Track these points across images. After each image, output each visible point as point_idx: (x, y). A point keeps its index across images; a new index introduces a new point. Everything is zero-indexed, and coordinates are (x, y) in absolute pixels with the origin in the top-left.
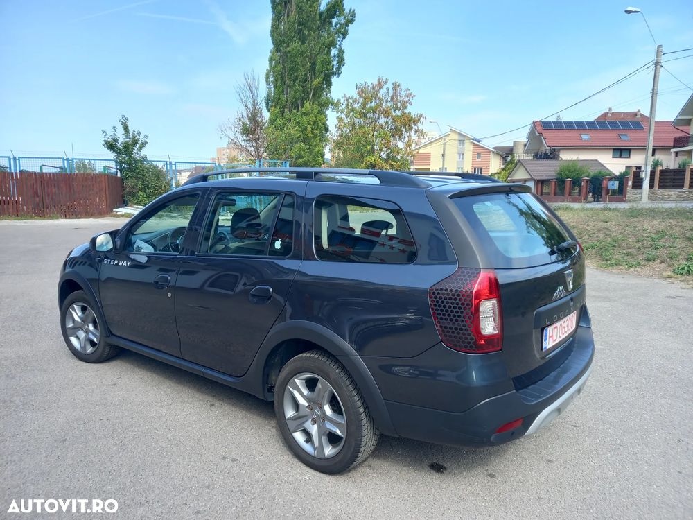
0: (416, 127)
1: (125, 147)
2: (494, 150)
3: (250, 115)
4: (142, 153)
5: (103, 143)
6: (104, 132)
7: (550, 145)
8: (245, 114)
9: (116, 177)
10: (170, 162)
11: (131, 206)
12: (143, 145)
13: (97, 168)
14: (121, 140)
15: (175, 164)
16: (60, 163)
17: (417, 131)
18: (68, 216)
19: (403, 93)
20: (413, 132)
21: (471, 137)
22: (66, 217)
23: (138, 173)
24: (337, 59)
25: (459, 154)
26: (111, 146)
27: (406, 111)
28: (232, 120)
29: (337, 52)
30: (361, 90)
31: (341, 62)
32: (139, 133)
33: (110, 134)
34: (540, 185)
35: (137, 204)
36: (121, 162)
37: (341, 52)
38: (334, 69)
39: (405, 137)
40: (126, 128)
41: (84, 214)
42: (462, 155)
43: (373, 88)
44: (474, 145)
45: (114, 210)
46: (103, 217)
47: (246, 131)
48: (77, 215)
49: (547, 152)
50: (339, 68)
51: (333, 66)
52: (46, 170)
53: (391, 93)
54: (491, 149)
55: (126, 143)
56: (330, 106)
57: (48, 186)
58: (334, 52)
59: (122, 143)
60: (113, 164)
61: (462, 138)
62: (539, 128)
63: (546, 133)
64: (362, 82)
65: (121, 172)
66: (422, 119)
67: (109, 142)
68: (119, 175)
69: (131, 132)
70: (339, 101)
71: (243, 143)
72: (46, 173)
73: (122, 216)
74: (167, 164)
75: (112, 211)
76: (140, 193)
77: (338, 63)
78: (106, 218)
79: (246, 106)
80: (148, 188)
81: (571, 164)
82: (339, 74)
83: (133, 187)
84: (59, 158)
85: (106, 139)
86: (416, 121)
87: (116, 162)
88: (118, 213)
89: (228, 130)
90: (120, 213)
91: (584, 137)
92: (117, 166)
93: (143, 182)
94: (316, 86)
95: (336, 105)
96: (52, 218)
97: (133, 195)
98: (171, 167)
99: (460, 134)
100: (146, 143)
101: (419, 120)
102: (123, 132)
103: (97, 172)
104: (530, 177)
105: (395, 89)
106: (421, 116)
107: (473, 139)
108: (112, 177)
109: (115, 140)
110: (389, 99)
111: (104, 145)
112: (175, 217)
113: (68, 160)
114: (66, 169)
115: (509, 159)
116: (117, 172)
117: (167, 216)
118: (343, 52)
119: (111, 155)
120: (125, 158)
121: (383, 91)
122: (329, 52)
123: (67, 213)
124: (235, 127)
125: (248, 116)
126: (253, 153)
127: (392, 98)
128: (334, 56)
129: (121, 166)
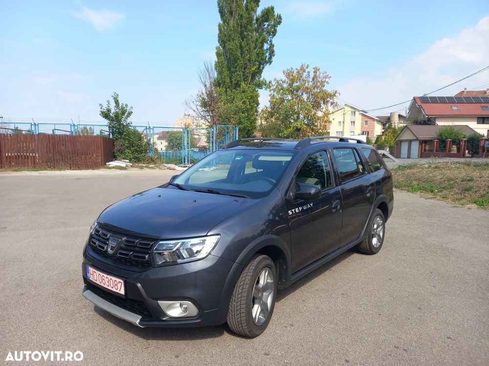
0: (332, 101)
1: (116, 116)
2: (377, 119)
3: (208, 93)
4: (129, 120)
5: (100, 113)
6: (100, 105)
7: (428, 114)
8: (204, 92)
9: (109, 139)
10: (149, 127)
11: (120, 160)
12: (130, 114)
13: (95, 132)
14: (113, 111)
15: (153, 129)
16: (68, 128)
17: (332, 104)
18: (72, 169)
19: (321, 75)
20: (329, 104)
21: (360, 110)
22: (71, 169)
23: (125, 135)
24: (269, 51)
25: (352, 122)
26: (106, 115)
27: (324, 89)
28: (195, 96)
29: (269, 47)
30: (289, 74)
31: (272, 53)
32: (127, 105)
33: (105, 106)
34: (424, 144)
35: (124, 158)
36: (113, 127)
37: (272, 46)
38: (267, 59)
39: (323, 108)
40: (117, 102)
41: (84, 167)
42: (353, 123)
43: (298, 72)
44: (363, 115)
45: (107, 163)
46: (99, 169)
47: (204, 104)
48: (78, 167)
49: (426, 119)
50: (270, 58)
51: (266, 57)
52: (57, 133)
53: (312, 75)
54: (376, 118)
55: (116, 113)
56: (264, 86)
57: (58, 144)
58: (266, 46)
59: (113, 113)
60: (107, 129)
61: (354, 110)
62: (419, 102)
63: (424, 106)
64: (289, 68)
65: (113, 135)
66: (337, 94)
67: (104, 112)
68: (111, 136)
69: (120, 105)
70: (270, 82)
71: (202, 113)
72: (57, 135)
73: (113, 168)
74: (147, 128)
75: (105, 164)
76: (127, 150)
77: (269, 54)
78: (101, 169)
79: (205, 86)
80: (133, 146)
81: (448, 128)
82: (270, 62)
83: (122, 146)
84: (67, 124)
85: (102, 110)
86: (332, 96)
87: (109, 127)
88: (110, 166)
89: (191, 103)
90: (112, 166)
91: (455, 108)
92: (110, 130)
93: (129, 142)
94: (254, 71)
95: (268, 85)
96: (60, 169)
97: (121, 152)
98: (150, 131)
99: (352, 108)
100: (132, 112)
101: (334, 95)
102: (115, 105)
103: (95, 134)
104: (416, 138)
105: (315, 72)
106: (336, 92)
107: (362, 111)
108: (106, 138)
109: (109, 111)
110: (311, 80)
111: (100, 114)
112: (152, 168)
113: (74, 125)
114: (72, 132)
115: (387, 125)
116: (110, 134)
117: (146, 167)
118: (273, 46)
119: (106, 122)
120: (115, 124)
121: (305, 74)
122: (262, 46)
123: (72, 166)
124: (196, 101)
125: (206, 93)
126: (209, 120)
127: (313, 79)
128: (267, 49)
129: (113, 130)
